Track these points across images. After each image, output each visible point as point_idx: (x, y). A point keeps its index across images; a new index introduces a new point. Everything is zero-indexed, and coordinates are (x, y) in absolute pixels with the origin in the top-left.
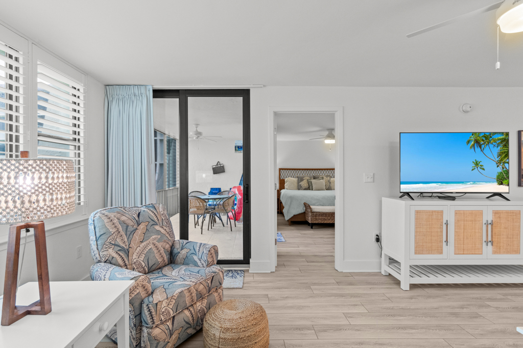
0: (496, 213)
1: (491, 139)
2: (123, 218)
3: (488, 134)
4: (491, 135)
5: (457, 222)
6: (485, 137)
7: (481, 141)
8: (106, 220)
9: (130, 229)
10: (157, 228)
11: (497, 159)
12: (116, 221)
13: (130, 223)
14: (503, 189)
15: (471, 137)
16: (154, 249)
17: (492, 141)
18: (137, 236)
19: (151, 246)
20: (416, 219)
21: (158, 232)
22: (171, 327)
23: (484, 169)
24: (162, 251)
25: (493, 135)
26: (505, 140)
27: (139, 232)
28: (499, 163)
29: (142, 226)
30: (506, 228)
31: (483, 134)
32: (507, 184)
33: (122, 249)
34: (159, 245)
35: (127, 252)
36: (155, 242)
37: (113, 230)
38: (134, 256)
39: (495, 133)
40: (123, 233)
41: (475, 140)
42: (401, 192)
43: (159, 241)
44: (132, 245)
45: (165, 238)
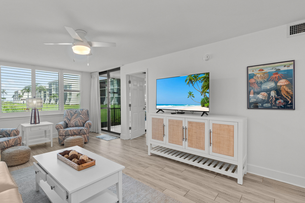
1: (198, 78)
2: (71, 112)
3: (196, 75)
4: (198, 75)
6: (194, 77)
7: (192, 79)
8: (67, 112)
9: (72, 115)
10: (81, 116)
11: (201, 90)
12: (69, 112)
13: (73, 113)
15: (187, 78)
16: (78, 121)
17: (198, 79)
18: (74, 117)
19: (77, 120)
21: (81, 117)
22: (64, 138)
24: (81, 122)
25: (199, 75)
26: (206, 77)
27: (75, 116)
28: (202, 93)
29: (76, 114)
30: (195, 133)
32: (207, 106)
33: (69, 119)
34: (80, 121)
35: (70, 120)
36: (79, 119)
37: (67, 114)
38: (72, 122)
40: (70, 115)
41: (190, 79)
43: (80, 119)
44: (72, 119)
45: (83, 119)
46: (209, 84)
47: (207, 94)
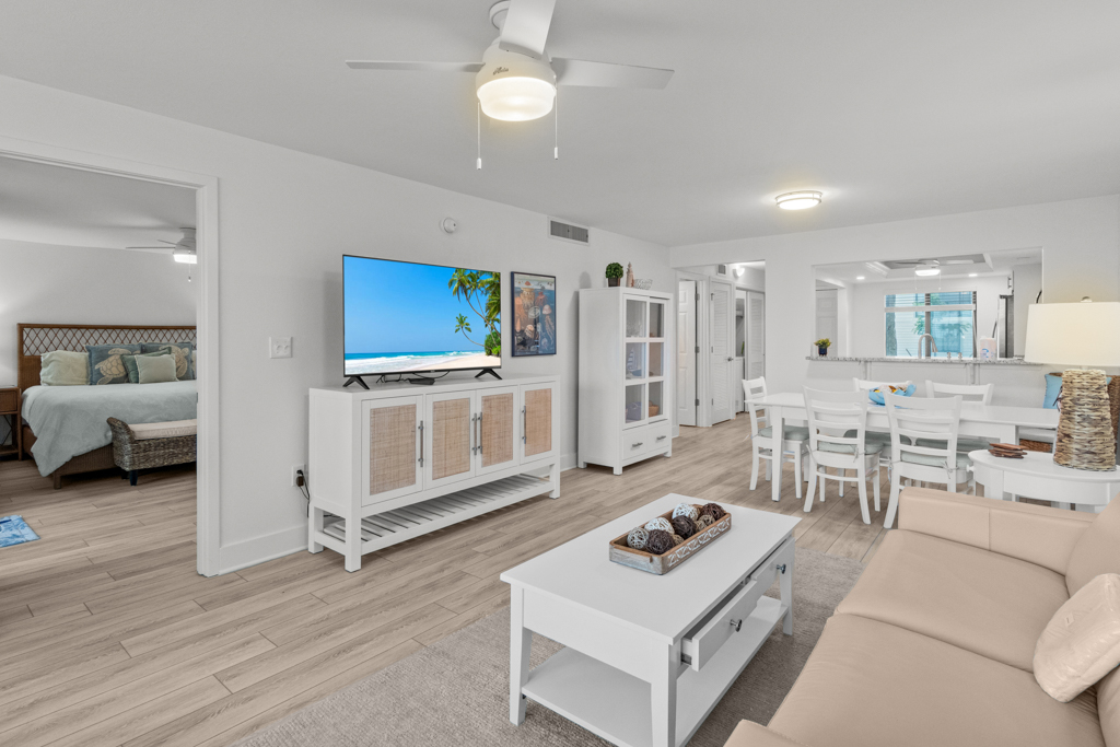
0: (486, 400)
5: (436, 421)
7: (467, 282)
11: (486, 314)
14: (492, 361)
20: (373, 425)
23: (470, 330)
30: (497, 423)
31: (468, 273)
39: (483, 272)
42: (346, 376)
46: (499, 300)
47: (496, 323)
